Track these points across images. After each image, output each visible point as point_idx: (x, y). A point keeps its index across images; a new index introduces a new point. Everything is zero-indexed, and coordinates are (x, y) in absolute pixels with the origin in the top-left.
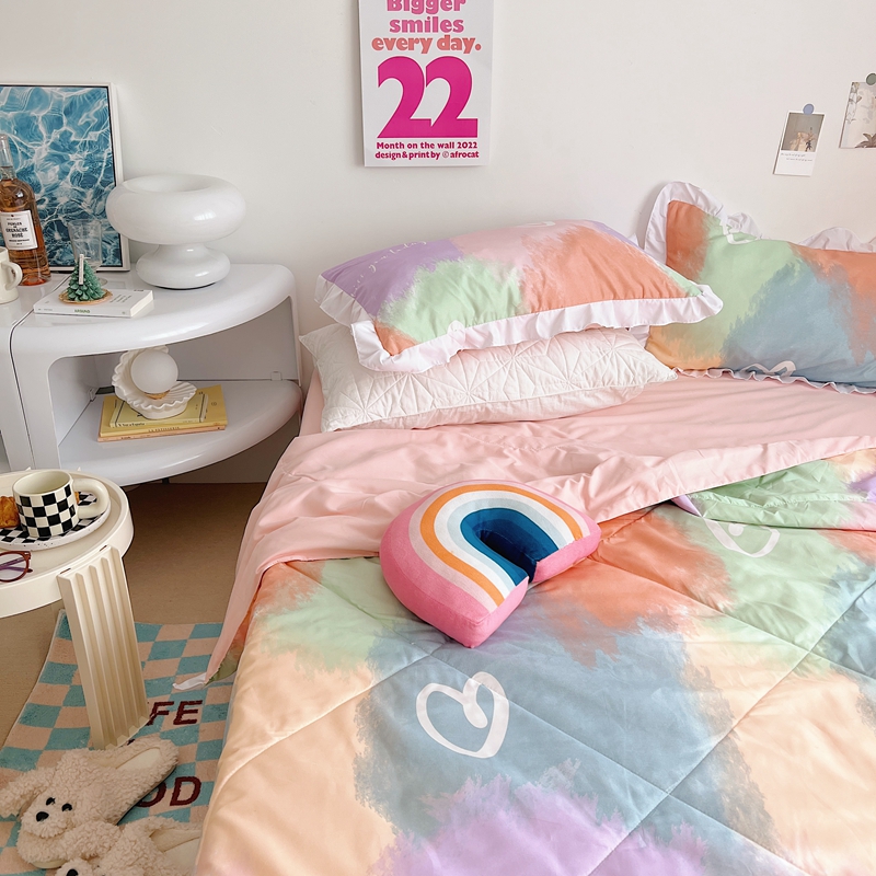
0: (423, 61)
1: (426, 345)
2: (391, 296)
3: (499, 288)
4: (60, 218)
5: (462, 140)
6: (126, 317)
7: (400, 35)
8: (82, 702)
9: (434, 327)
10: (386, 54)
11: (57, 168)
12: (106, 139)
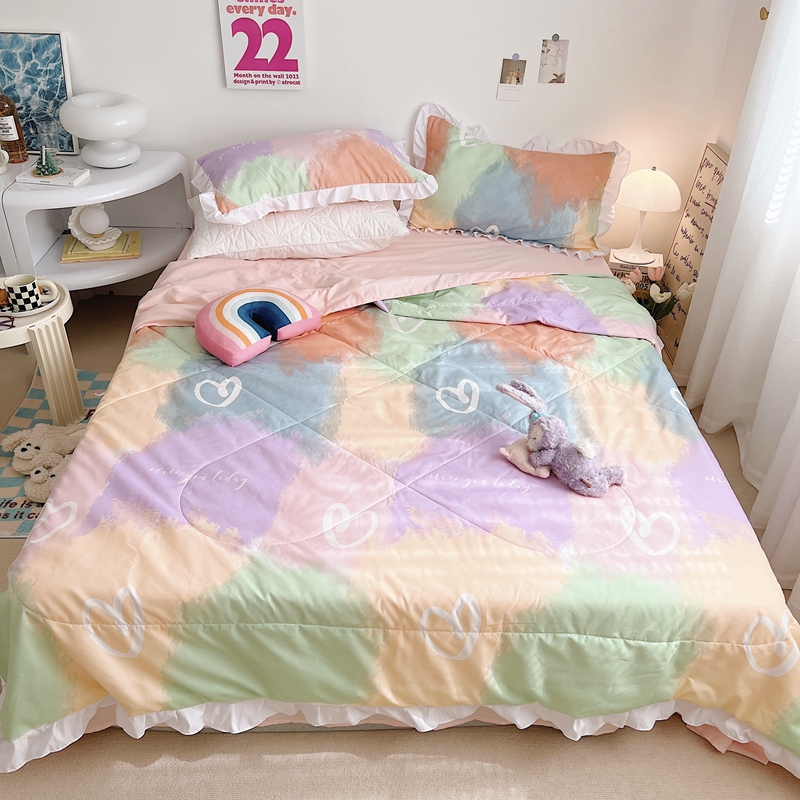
0: (260, 21)
1: (246, 208)
2: (226, 178)
3: (293, 174)
4: (33, 119)
5: (289, 73)
6: (71, 186)
7: (243, 4)
8: (49, 408)
9: (251, 197)
10: (236, 16)
11: (30, 86)
12: (60, 69)
